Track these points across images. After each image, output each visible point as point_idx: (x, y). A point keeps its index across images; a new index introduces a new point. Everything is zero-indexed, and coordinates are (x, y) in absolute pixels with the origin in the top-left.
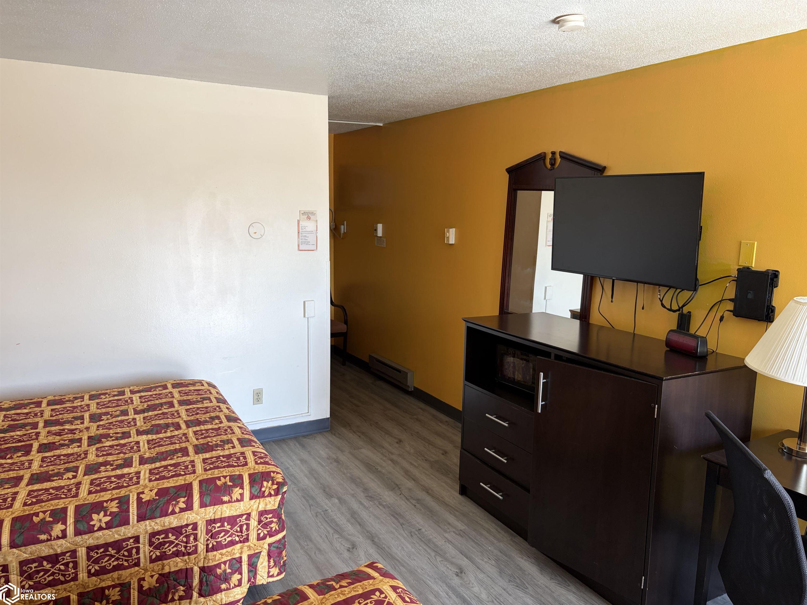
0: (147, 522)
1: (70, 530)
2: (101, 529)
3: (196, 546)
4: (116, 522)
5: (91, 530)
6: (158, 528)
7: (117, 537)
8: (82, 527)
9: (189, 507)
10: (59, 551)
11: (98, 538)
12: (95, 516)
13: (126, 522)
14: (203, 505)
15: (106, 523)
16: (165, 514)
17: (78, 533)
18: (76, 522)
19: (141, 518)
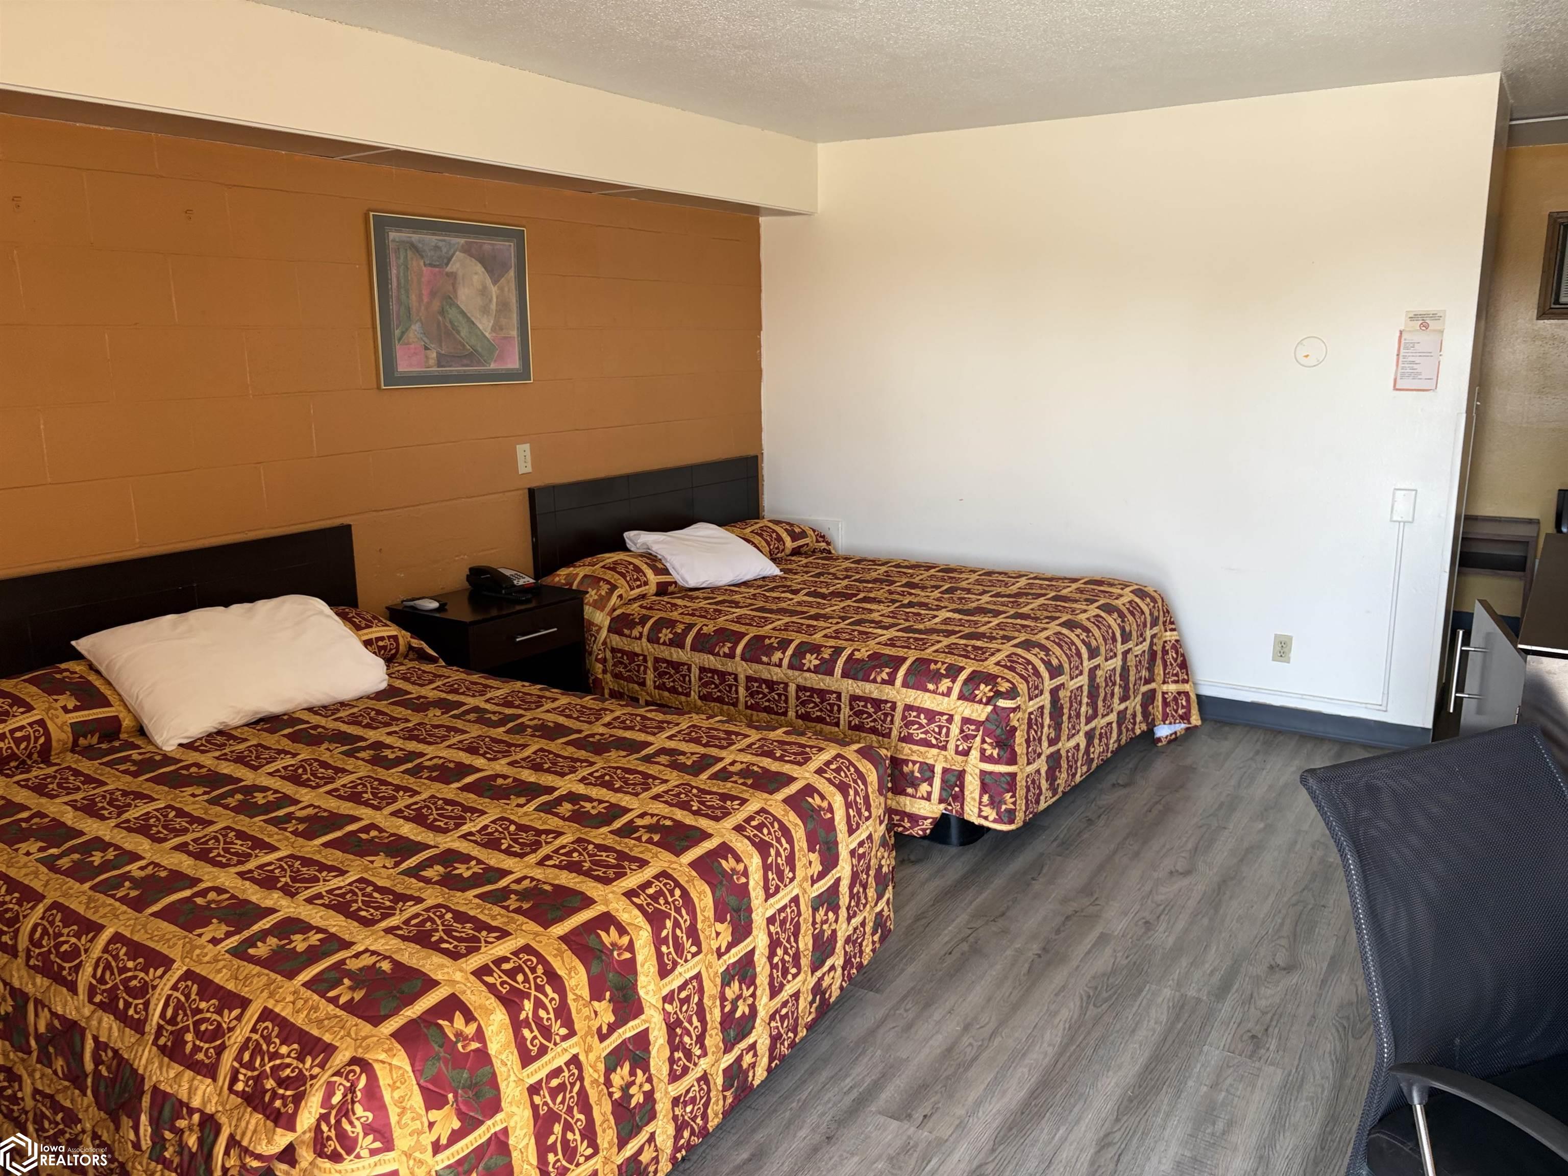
0: (850, 681)
1: (785, 662)
2: (809, 670)
3: (891, 729)
4: (823, 669)
5: (800, 668)
6: (859, 692)
7: (822, 686)
8: (795, 662)
9: (891, 682)
10: (775, 679)
11: (806, 679)
12: (808, 656)
13: (831, 673)
14: (905, 685)
15: (815, 666)
16: (866, 679)
17: (791, 666)
18: (793, 656)
19: (845, 675)
